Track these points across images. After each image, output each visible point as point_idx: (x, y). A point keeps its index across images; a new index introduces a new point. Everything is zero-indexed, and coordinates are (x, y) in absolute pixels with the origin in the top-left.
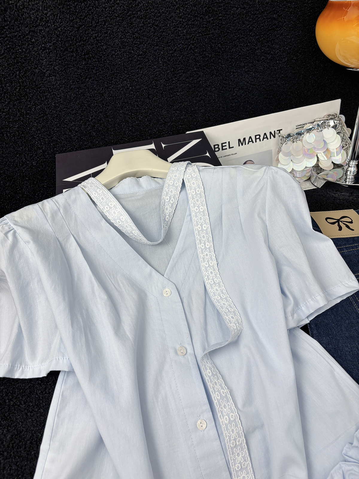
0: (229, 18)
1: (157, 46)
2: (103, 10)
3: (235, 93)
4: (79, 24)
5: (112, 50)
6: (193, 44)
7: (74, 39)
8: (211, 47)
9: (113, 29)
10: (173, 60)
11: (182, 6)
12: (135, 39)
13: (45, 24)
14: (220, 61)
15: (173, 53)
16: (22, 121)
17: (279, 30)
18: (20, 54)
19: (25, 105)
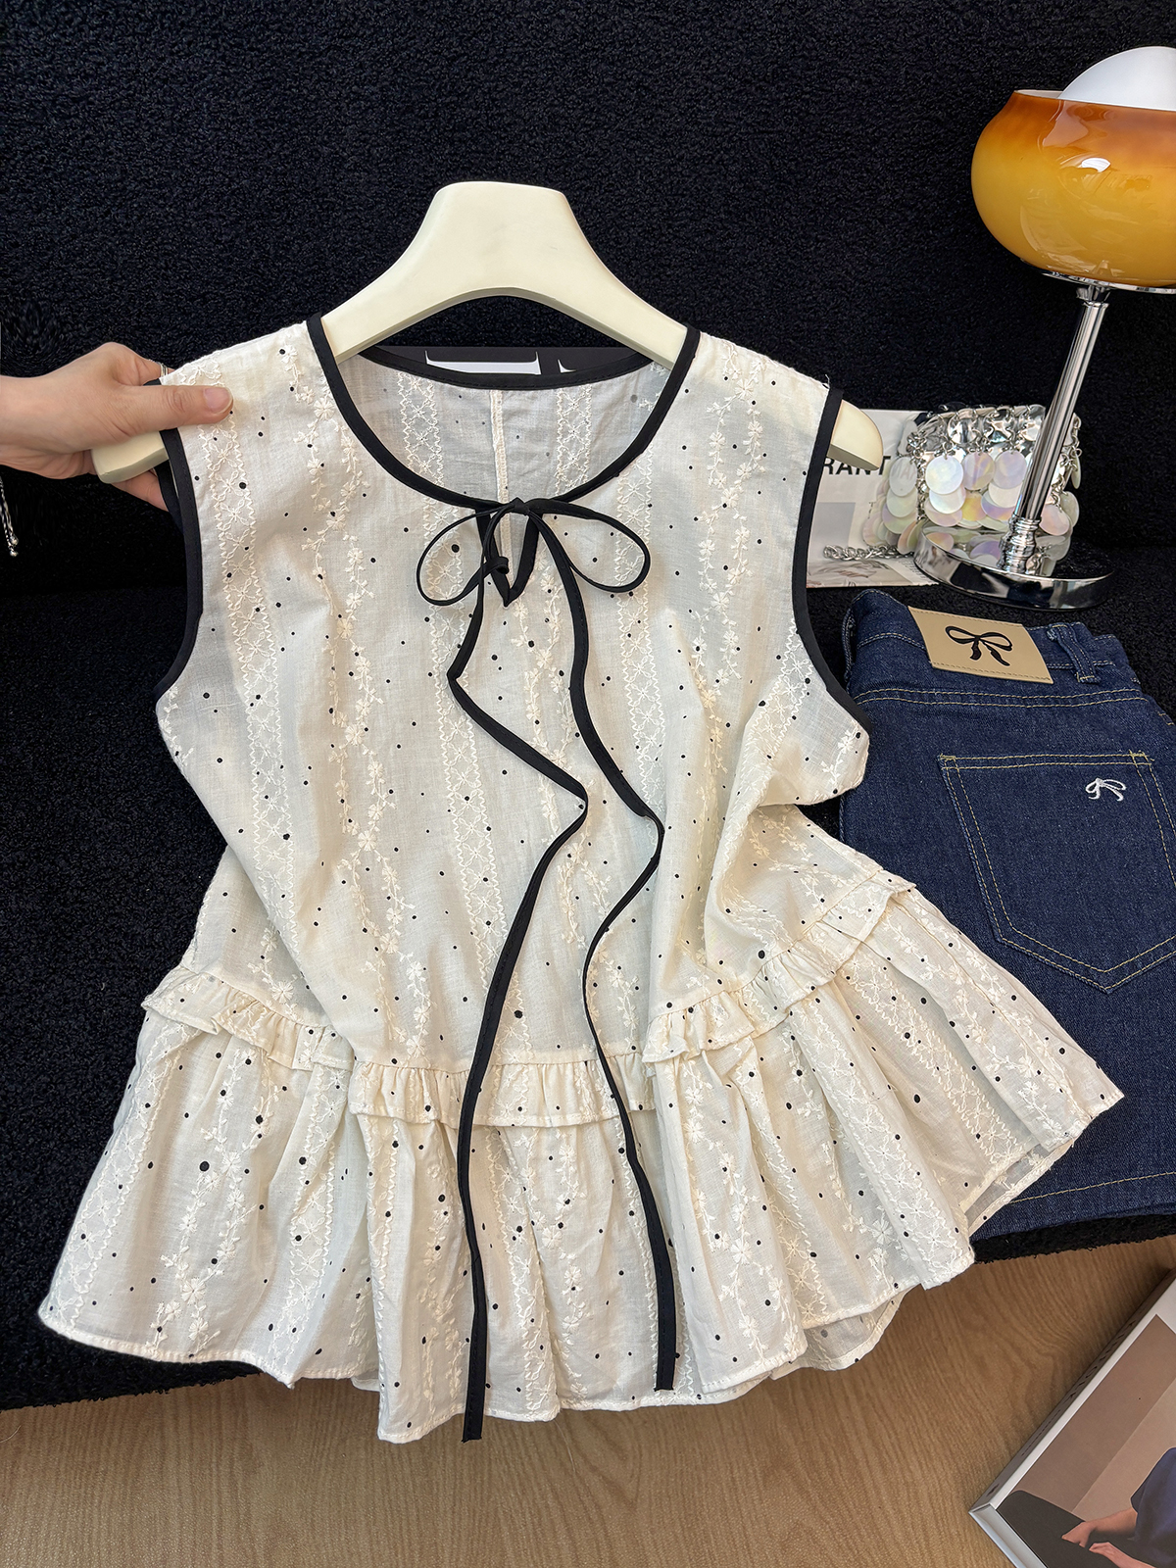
0: (826, 100)
1: (638, 138)
2: (520, 27)
3: (812, 294)
4: (455, 52)
5: (524, 131)
6: (727, 151)
7: (434, 85)
8: (772, 165)
9: (537, 78)
10: (672, 182)
11: (716, 51)
12: (586, 113)
13: (371, 35)
14: (787, 204)
15: (673, 165)
16: (263, 274)
17: (946, 151)
18: (292, 99)
19: (278, 234)
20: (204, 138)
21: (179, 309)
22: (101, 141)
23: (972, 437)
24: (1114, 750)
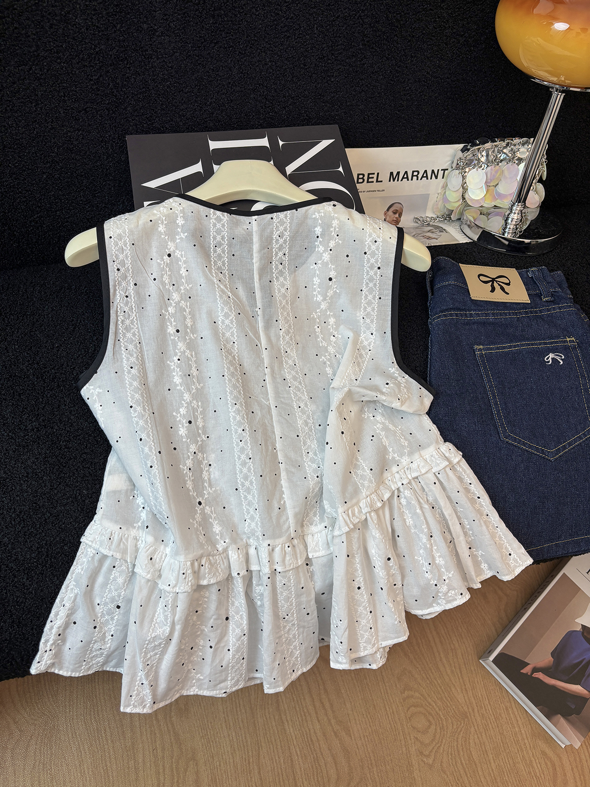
3: (408, 86)
6: (363, 11)
8: (387, 17)
10: (333, 30)
14: (396, 37)
19: (123, 73)
20: (79, 24)
21: (73, 117)
22: (23, 30)
23: (491, 158)
24: (558, 337)
